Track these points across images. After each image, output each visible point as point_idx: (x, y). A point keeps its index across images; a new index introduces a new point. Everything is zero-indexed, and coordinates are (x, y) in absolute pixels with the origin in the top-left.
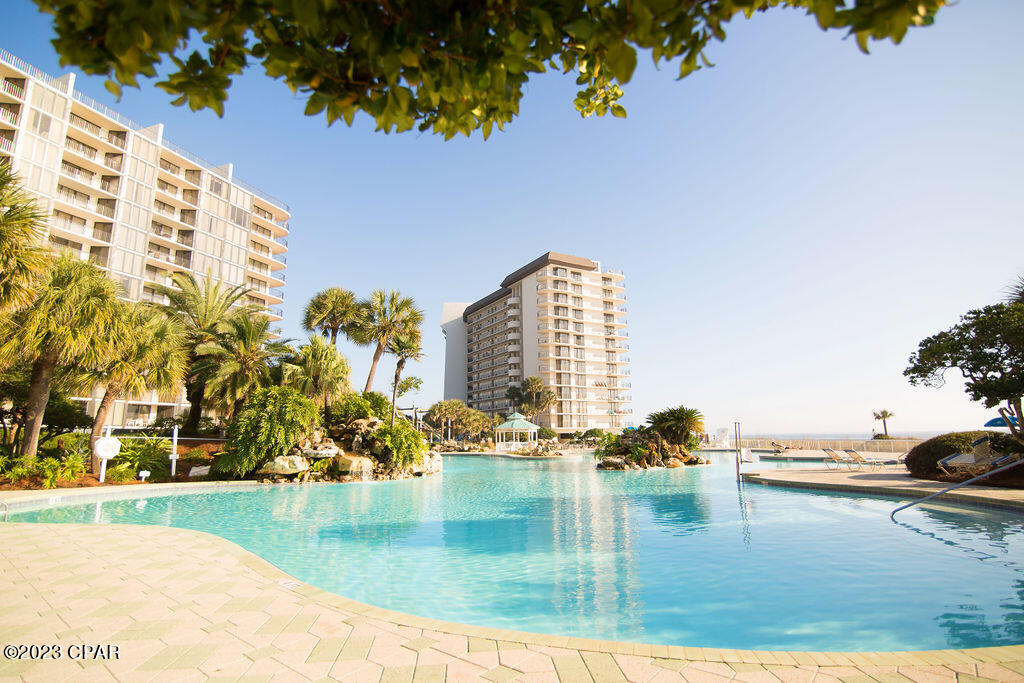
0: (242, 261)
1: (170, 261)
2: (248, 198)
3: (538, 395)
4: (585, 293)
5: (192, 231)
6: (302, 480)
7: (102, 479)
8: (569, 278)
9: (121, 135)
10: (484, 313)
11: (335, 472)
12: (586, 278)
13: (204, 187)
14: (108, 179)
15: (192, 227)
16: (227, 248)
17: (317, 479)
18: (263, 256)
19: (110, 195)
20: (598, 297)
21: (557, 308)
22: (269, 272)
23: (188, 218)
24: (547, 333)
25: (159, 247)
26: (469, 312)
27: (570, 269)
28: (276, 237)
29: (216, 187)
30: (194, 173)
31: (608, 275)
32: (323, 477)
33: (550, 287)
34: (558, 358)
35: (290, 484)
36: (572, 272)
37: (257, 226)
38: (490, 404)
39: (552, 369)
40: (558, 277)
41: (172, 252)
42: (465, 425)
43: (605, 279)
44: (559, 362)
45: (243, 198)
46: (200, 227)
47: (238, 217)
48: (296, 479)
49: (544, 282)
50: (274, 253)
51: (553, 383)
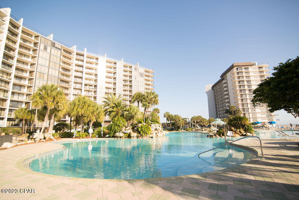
0: (143, 84)
1: (128, 88)
2: (143, 70)
3: (234, 112)
4: (251, 74)
5: (132, 81)
7: (90, 137)
8: (243, 70)
9: (115, 63)
10: (218, 87)
12: (251, 69)
13: (133, 70)
14: (114, 73)
15: (131, 80)
16: (139, 83)
18: (148, 83)
19: (115, 77)
20: (257, 74)
21: (239, 82)
22: (151, 86)
23: (131, 78)
24: (237, 90)
25: (126, 86)
26: (213, 87)
27: (243, 67)
28: (151, 77)
29: (136, 69)
30: (131, 67)
31: (260, 66)
32: (127, 137)
33: (236, 75)
34: (242, 98)
35: (120, 139)
36: (244, 68)
37: (146, 76)
38: (223, 115)
39: (240, 102)
40: (239, 71)
41: (129, 86)
42: (203, 123)
43: (259, 68)
44: (242, 100)
45: (142, 70)
46: (133, 79)
47: (141, 75)
49: (233, 74)
50: (151, 82)
51: (240, 107)
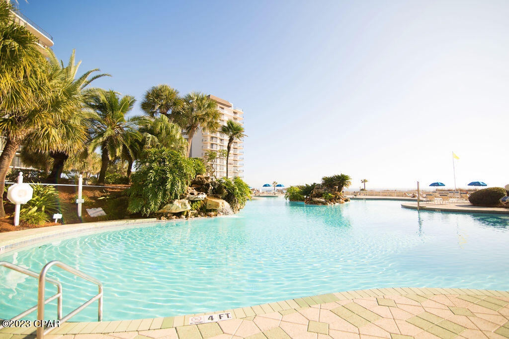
4: (225, 118)
6: (187, 216)
7: (17, 224)
11: (205, 210)
12: (226, 111)
17: (196, 216)
27: (219, 105)
31: (236, 111)
32: (199, 214)
35: (179, 220)
36: (220, 107)
48: (183, 216)
